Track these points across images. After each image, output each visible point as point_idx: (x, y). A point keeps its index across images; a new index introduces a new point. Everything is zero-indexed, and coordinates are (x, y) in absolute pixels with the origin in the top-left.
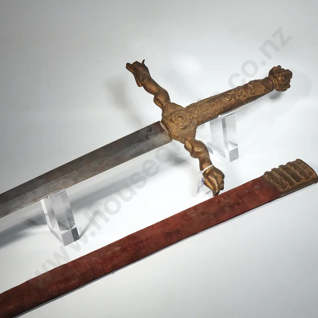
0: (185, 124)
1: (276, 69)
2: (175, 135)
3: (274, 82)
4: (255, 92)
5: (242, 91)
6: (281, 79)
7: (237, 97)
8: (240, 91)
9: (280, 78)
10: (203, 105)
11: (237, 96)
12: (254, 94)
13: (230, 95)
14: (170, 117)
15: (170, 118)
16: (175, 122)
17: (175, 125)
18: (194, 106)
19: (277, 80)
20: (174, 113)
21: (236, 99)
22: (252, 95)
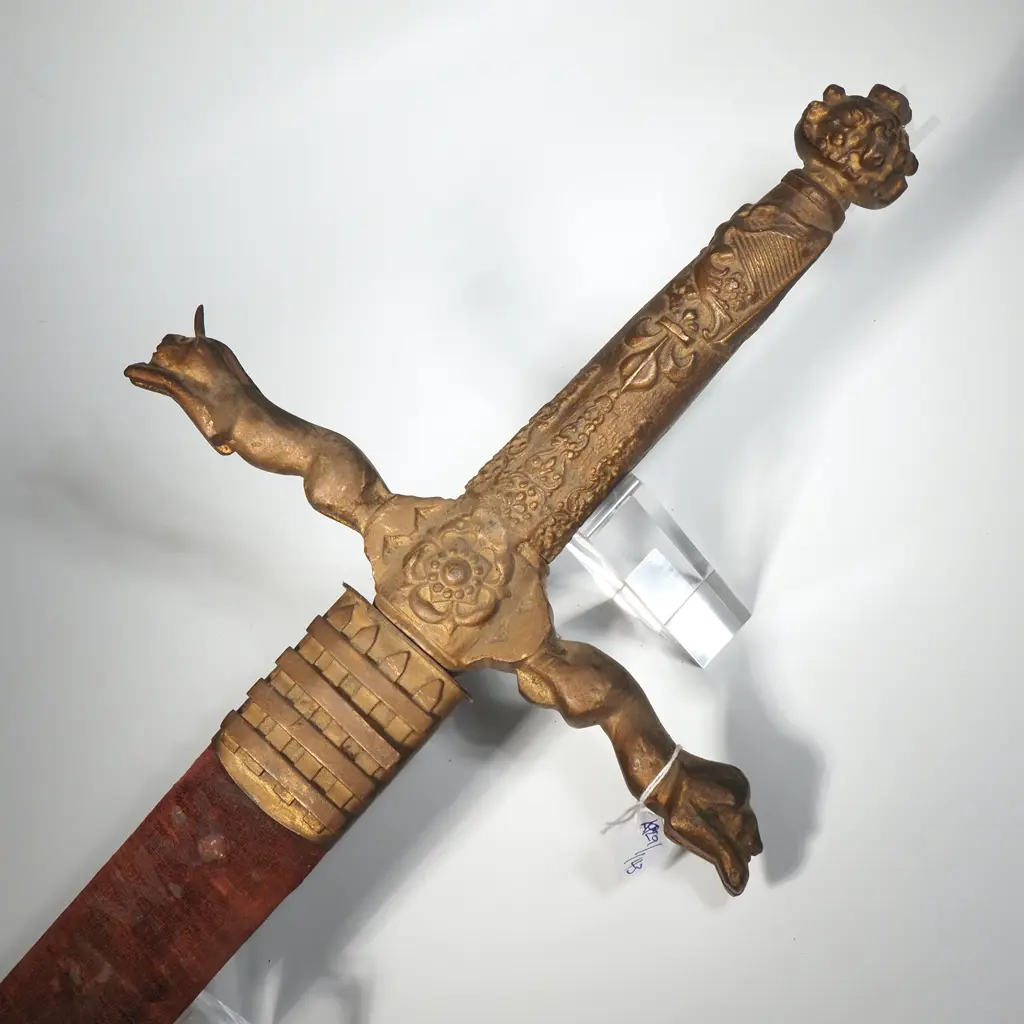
0: (486, 596)
1: (819, 114)
2: (459, 663)
3: (832, 189)
4: (756, 285)
5: (694, 312)
6: (862, 162)
7: (685, 352)
8: (689, 315)
9: (855, 158)
10: (536, 464)
11: (679, 345)
12: (756, 297)
13: (647, 352)
14: (405, 584)
15: (407, 591)
16: (436, 606)
17: (440, 617)
18: (496, 483)
19: (847, 175)
20: (419, 557)
21: (684, 362)
22: (752, 307)
